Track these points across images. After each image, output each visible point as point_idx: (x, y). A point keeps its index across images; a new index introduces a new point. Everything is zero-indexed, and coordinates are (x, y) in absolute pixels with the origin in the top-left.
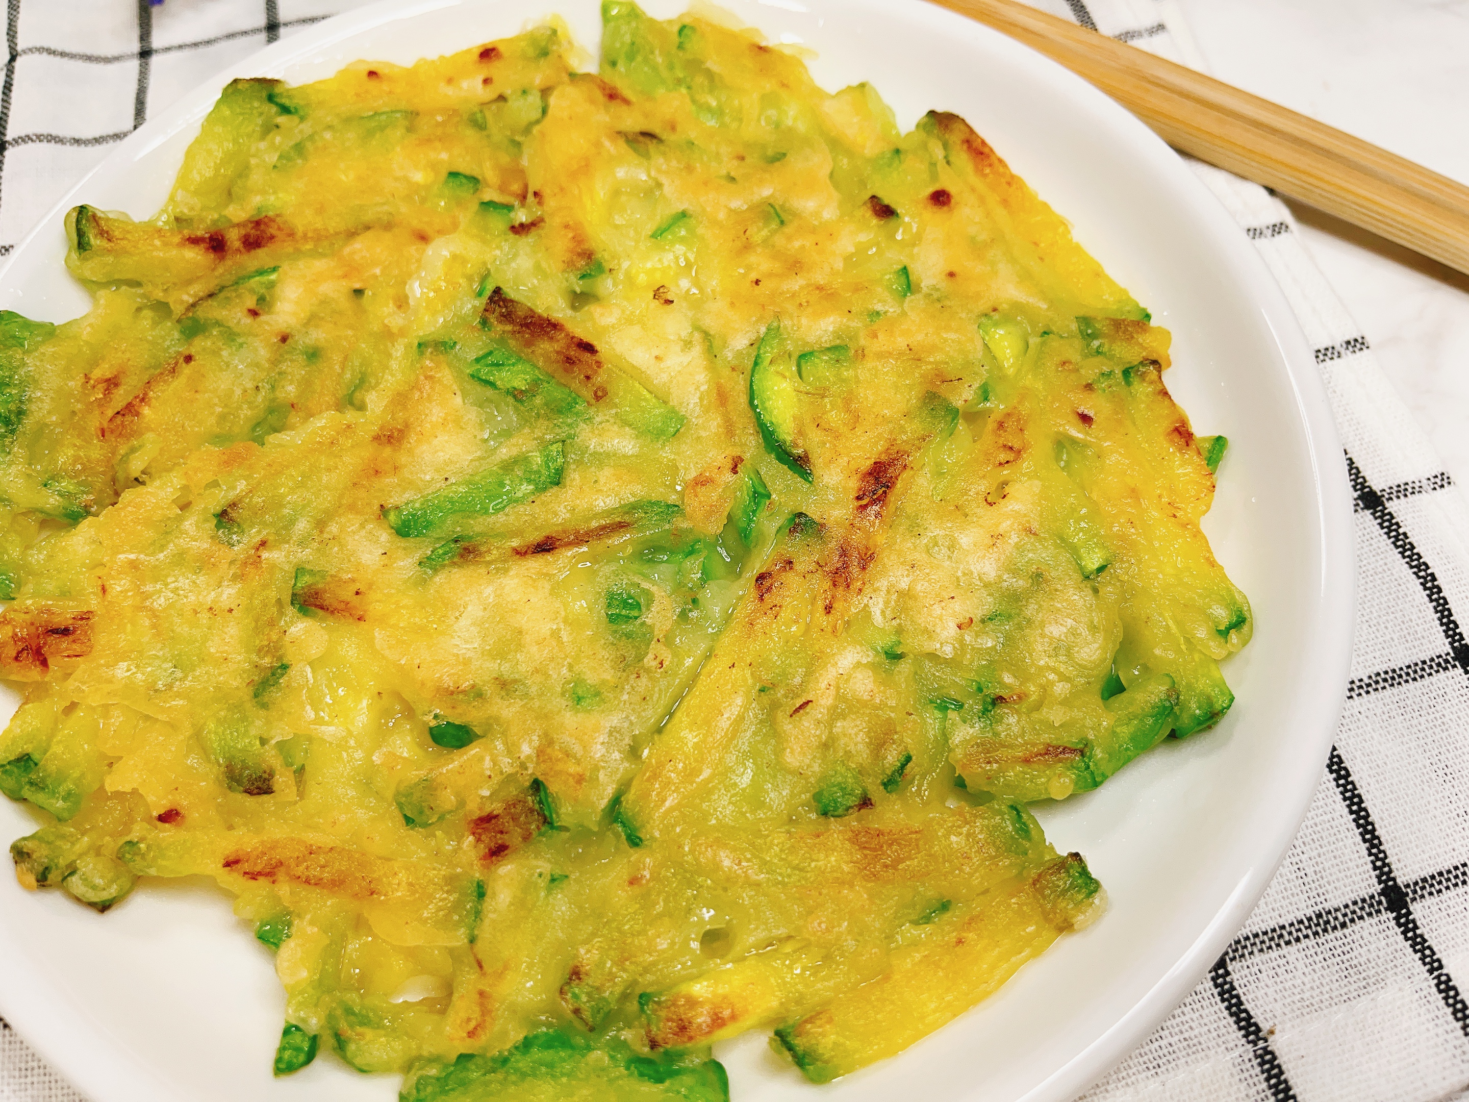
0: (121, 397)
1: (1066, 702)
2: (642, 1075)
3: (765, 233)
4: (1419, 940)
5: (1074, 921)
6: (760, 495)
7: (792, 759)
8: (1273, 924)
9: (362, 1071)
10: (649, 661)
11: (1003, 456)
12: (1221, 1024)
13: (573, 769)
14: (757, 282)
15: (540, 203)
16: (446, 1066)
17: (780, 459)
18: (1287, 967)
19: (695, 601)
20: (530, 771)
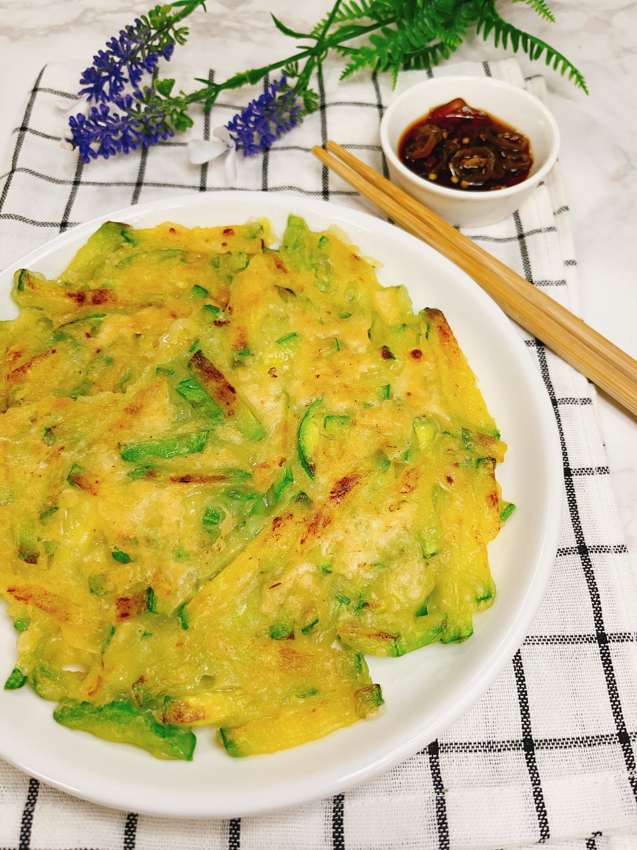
0: (20, 363)
1: (397, 614)
2: (157, 732)
3: (329, 353)
4: (534, 768)
5: (367, 715)
6: (288, 479)
7: (265, 609)
8: (466, 741)
9: (42, 697)
10: (215, 546)
11: (404, 489)
12: (426, 780)
13: (167, 587)
14: (318, 376)
15: (230, 314)
16: (77, 705)
17: (302, 465)
18: (467, 763)
19: (245, 522)
20: (148, 583)
